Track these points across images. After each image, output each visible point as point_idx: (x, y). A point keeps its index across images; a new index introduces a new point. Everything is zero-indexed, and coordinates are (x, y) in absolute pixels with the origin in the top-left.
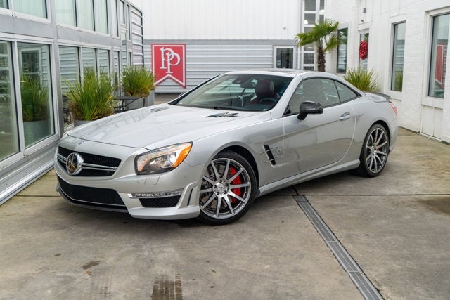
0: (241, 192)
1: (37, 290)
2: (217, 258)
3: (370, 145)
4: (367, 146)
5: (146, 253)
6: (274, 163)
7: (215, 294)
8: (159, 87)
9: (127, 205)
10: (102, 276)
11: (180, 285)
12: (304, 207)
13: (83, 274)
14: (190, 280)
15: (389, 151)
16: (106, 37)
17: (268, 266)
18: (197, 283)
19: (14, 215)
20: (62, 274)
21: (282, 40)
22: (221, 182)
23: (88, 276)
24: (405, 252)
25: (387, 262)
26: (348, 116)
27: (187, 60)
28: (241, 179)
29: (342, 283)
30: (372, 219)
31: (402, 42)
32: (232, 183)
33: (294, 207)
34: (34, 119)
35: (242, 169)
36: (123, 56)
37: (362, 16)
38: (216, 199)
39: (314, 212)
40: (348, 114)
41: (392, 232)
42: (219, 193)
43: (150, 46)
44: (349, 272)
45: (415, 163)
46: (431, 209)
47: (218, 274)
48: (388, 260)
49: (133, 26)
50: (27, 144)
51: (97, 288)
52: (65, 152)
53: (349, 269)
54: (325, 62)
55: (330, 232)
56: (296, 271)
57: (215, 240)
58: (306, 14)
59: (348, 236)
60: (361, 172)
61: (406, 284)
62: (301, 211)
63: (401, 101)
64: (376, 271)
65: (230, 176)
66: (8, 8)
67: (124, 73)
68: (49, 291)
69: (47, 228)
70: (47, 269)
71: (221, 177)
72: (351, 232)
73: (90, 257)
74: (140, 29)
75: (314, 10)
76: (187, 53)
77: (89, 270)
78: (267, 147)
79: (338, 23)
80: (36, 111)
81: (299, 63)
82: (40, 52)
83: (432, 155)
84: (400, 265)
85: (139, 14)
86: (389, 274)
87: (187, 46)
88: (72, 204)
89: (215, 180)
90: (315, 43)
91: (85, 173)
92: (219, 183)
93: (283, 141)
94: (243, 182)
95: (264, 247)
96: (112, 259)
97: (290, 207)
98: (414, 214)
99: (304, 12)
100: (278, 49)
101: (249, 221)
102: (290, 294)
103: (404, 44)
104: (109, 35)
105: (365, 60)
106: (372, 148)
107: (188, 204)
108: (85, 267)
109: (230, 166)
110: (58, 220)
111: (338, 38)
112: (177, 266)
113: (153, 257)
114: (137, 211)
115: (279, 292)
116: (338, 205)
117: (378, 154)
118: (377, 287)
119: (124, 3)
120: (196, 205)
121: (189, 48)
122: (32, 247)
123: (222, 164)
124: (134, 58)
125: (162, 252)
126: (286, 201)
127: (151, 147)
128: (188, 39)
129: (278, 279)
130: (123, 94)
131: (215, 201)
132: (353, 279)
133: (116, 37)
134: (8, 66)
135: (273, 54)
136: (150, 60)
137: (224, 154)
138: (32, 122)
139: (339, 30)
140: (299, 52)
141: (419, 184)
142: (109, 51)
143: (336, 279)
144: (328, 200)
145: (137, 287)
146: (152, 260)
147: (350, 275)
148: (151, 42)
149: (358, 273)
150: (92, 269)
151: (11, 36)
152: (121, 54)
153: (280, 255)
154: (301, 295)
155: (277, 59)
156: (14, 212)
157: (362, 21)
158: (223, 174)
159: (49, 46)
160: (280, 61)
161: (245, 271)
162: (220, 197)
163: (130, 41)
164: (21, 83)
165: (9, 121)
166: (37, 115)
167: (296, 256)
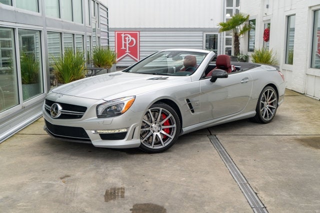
0: (169, 131)
1: (29, 192)
2: (150, 173)
3: (264, 101)
4: (261, 102)
5: (103, 170)
6: (193, 111)
7: (146, 194)
8: (120, 62)
9: (91, 138)
10: (72, 184)
11: (124, 189)
12: (214, 143)
13: (60, 182)
14: (131, 187)
15: (278, 105)
16: (81, 26)
17: (184, 179)
18: (135, 188)
19: (15, 146)
20: (46, 182)
21: (209, 28)
22: (156, 123)
23: (63, 184)
24: (279, 171)
25: (265, 177)
26: (247, 80)
27: (141, 42)
28: (170, 122)
29: (233, 189)
30: (260, 150)
31: (293, 30)
32: (163, 125)
33: (207, 142)
34: (30, 83)
35: (170, 115)
36: (93, 39)
37: (266, 10)
38: (152, 135)
39: (221, 146)
40: (247, 78)
41: (272, 159)
42: (154, 132)
43: (114, 32)
44: (238, 183)
45: (298, 114)
46: (303, 145)
47: (150, 183)
48: (266, 175)
49: (101, 18)
50: (24, 99)
51: (68, 191)
52: (50, 102)
53: (239, 181)
54: (239, 44)
55: (230, 158)
56: (203, 181)
57: (150, 162)
58: (227, 10)
59: (242, 161)
60: (257, 120)
61: (276, 190)
62: (212, 145)
63: (292, 71)
64: (257, 182)
65: (161, 120)
66: (12, 5)
67: (94, 52)
68: (37, 192)
69: (37, 154)
70: (36, 179)
71: (156, 120)
72: (244, 158)
73: (65, 172)
74: (106, 20)
75: (232, 6)
76: (141, 37)
77: (64, 180)
78: (188, 101)
79: (249, 16)
80: (31, 78)
81: (222, 45)
82: (35, 37)
83: (311, 109)
84: (274, 179)
85: (106, 10)
86: (265, 184)
87: (141, 32)
88: (54, 138)
89: (152, 122)
90: (232, 30)
91: (63, 117)
92: (154, 125)
93: (200, 96)
94: (171, 124)
95: (183, 167)
96: (79, 173)
97: (205, 142)
98: (290, 147)
99: (226, 8)
100: (206, 35)
101: (175, 151)
102: (197, 195)
103: (294, 31)
104: (83, 25)
105: (268, 42)
106: (265, 103)
107: (132, 138)
108: (61, 178)
109: (162, 113)
110: (44, 149)
111: (249, 26)
112: (123, 178)
113: (107, 172)
114: (98, 142)
115: (189, 194)
116: (238, 141)
117: (269, 107)
118: (256, 192)
119: (94, 1)
120: (138, 139)
121: (142, 34)
122: (26, 166)
123: (156, 111)
124: (101, 41)
125: (114, 169)
126: (202, 139)
127: (108, 99)
128: (141, 27)
129: (189, 186)
130: (93, 66)
131: (151, 137)
132: (241, 187)
133: (88, 26)
134: (12, 47)
135: (203, 38)
136: (114, 42)
137: (157, 104)
138: (28, 85)
139: (250, 21)
140: (222, 37)
141: (298, 128)
142: (83, 35)
143: (229, 187)
144: (232, 138)
145: (96, 190)
146: (106, 175)
147: (239, 185)
148: (115, 30)
149: (245, 184)
150: (66, 179)
151: (14, 24)
152: (92, 38)
153: (193, 172)
154: (204, 196)
155: (206, 42)
156: (15, 144)
157: (266, 14)
158: (157, 118)
159: (40, 31)
160: (208, 44)
161: (168, 182)
162: (155, 134)
163: (99, 29)
164: (21, 58)
165: (13, 86)
166: (32, 80)
167: (204, 173)
